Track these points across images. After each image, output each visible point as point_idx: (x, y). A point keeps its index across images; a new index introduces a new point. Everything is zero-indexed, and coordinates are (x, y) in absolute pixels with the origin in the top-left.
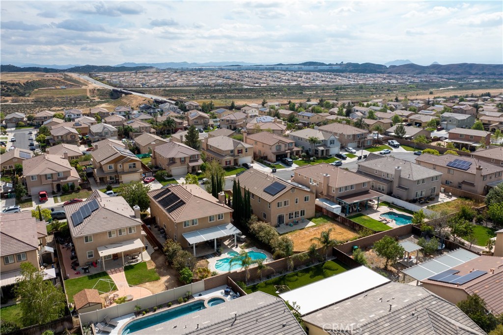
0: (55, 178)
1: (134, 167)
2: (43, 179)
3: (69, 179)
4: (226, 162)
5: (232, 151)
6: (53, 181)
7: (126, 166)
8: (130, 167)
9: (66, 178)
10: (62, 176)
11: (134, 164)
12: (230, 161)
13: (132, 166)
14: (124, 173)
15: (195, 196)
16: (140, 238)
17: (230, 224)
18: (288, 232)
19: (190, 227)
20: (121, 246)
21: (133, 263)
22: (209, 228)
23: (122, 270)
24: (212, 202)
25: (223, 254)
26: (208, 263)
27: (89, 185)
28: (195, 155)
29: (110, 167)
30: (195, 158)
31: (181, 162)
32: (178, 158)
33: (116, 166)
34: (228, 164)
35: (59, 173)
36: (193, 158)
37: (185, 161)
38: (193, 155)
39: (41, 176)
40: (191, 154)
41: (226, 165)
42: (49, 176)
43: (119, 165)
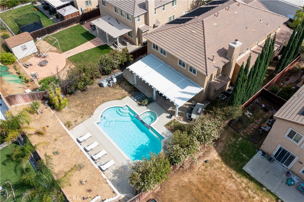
15: (203, 22)
16: (134, 30)
17: (202, 89)
18: (259, 179)
19: (158, 53)
20: (113, 26)
21: (112, 47)
22: (177, 71)
23: (99, 45)
24: (206, 44)
25: (145, 107)
26: (120, 99)
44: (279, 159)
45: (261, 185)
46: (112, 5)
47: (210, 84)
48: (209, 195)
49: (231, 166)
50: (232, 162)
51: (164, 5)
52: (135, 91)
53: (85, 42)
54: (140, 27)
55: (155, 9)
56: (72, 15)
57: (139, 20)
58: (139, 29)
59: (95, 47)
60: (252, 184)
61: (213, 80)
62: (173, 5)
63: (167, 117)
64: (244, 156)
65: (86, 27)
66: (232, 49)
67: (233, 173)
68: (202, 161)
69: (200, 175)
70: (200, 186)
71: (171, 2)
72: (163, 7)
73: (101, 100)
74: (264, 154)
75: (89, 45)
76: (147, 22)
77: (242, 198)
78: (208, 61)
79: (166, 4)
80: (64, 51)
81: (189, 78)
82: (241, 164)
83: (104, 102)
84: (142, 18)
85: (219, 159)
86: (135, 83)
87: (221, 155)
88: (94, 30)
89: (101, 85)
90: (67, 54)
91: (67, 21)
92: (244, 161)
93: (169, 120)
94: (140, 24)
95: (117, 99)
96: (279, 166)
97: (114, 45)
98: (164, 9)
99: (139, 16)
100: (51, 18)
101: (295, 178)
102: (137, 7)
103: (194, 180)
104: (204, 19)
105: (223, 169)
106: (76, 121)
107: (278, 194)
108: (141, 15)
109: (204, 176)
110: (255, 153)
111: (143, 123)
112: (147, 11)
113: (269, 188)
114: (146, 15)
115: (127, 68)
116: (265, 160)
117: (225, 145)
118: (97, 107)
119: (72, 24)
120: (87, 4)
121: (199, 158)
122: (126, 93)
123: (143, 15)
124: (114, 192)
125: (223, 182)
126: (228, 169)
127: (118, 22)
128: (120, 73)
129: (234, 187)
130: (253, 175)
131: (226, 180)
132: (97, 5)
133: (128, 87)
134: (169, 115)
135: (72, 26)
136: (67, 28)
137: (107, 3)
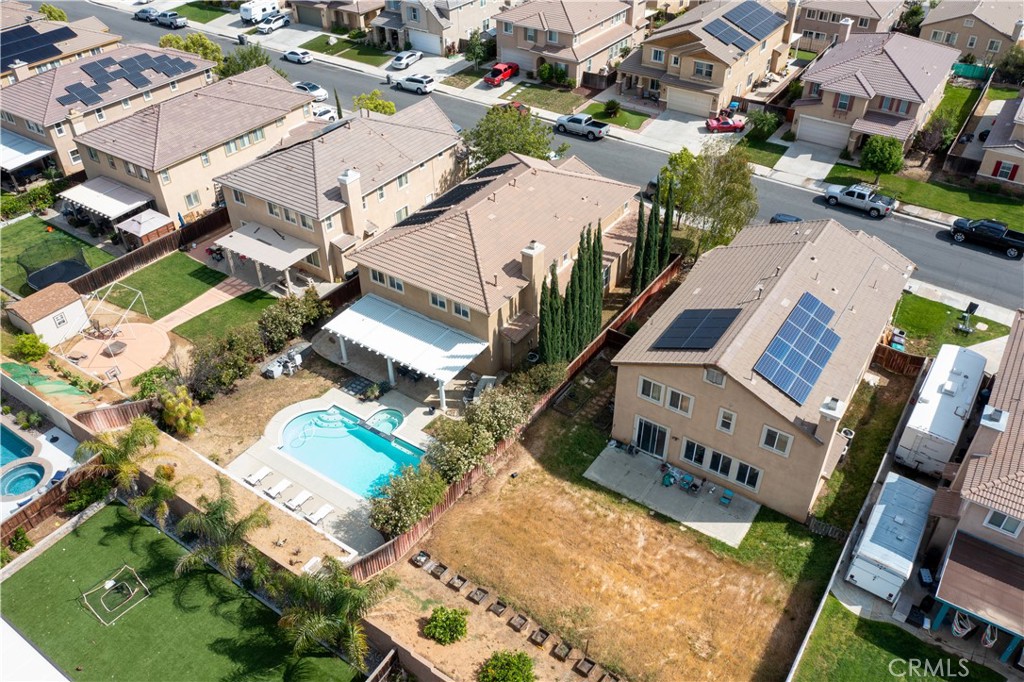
0: (541, 42)
1: (709, 74)
2: (521, 34)
3: (563, 54)
4: (999, 164)
6: (535, 48)
7: (687, 67)
8: (699, 72)
9: (557, 49)
10: (555, 42)
11: (711, 67)
12: (1016, 168)
13: (705, 70)
14: (677, 82)
15: (467, 215)
16: (321, 248)
17: (486, 345)
18: (613, 487)
19: (386, 289)
20: (270, 244)
21: (274, 293)
22: (431, 318)
23: (240, 293)
24: (478, 257)
25: (375, 403)
26: (316, 396)
27: (604, 84)
28: (900, 101)
29: (657, 55)
30: (897, 110)
31: (835, 106)
32: (830, 93)
33: (667, 57)
34: (1004, 175)
35: (551, 32)
36: (890, 109)
37: (850, 109)
38: (893, 100)
39: (517, 28)
40: (889, 92)
41: (995, 174)
42: (531, 33)
43: (673, 56)
44: (645, 447)
45: (618, 496)
46: (260, 201)
47: (500, 336)
48: (526, 527)
49: (561, 476)
50: (562, 468)
51: (381, 188)
52: (346, 377)
53: (205, 290)
54: (333, 241)
55: (363, 198)
56: (157, 232)
57: (330, 225)
58: (332, 245)
59: (232, 297)
60: (601, 497)
61: (505, 325)
62: (401, 185)
63: (425, 413)
64: (585, 455)
65: (196, 256)
66: (528, 258)
67: (566, 485)
68: (505, 477)
69: (506, 499)
70: (507, 517)
71: (395, 179)
72: (379, 192)
73: (275, 403)
74: (620, 444)
75: (215, 297)
76: (348, 229)
77: (585, 521)
78: (486, 287)
79: (386, 185)
80: (156, 317)
81: (458, 328)
82: (580, 470)
83: (281, 407)
84: (337, 221)
85: (539, 467)
86: (345, 360)
87: (540, 460)
88: (218, 261)
89: (267, 375)
90: (167, 321)
91: (150, 247)
92: (585, 464)
93: (430, 419)
94: (333, 234)
95: (309, 398)
96: (648, 459)
97: (276, 288)
98: (382, 196)
99: (329, 218)
100: (99, 246)
101: (675, 472)
102: (322, 199)
103: (496, 508)
104: (469, 211)
105: (546, 483)
106: (230, 451)
107: (647, 503)
108: (334, 215)
109: (513, 499)
110: (604, 446)
111: (377, 432)
112: (347, 203)
113: (631, 497)
114: (345, 214)
115: (323, 328)
116: (623, 455)
117: (547, 444)
118: (268, 418)
119: (161, 254)
120: (190, 202)
121: (500, 472)
122: (329, 382)
123: (339, 215)
124: (343, 551)
125: (549, 503)
126: (556, 480)
127: (280, 233)
128: (305, 345)
129: (569, 506)
130: (602, 482)
131: (554, 499)
132: (214, 201)
133: (329, 371)
134: (427, 409)
135: (160, 258)
136: (150, 263)
137: (250, 196)
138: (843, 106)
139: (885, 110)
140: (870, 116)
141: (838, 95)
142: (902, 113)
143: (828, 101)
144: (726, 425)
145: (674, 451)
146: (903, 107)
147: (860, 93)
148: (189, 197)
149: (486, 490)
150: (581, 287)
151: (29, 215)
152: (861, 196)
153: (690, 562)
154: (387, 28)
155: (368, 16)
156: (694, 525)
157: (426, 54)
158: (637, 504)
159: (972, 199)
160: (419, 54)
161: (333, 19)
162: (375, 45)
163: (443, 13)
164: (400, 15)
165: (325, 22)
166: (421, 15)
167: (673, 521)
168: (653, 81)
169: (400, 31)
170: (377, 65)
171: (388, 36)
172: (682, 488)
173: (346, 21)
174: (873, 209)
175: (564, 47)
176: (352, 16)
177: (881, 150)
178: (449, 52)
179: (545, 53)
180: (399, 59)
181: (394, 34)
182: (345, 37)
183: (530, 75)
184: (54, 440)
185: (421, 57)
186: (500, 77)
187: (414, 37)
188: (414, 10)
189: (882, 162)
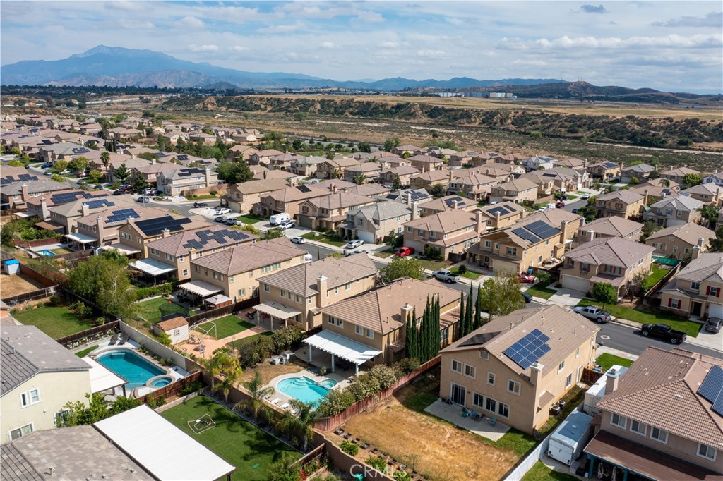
0: (427, 236)
1: (515, 253)
2: (417, 232)
3: (438, 243)
4: (670, 300)
5: (696, 285)
6: (423, 239)
7: (503, 249)
8: (509, 252)
9: (435, 240)
10: (435, 237)
11: (515, 249)
12: (680, 302)
13: (512, 251)
14: (498, 257)
15: (377, 293)
16: (304, 312)
17: (381, 352)
18: (437, 415)
19: (335, 326)
20: (279, 309)
23: (261, 332)
25: (324, 377)
26: (295, 372)
27: (460, 259)
28: (615, 267)
29: (488, 244)
30: (614, 272)
31: (581, 269)
32: (578, 262)
33: (493, 245)
34: (674, 306)
35: (432, 232)
36: (611, 271)
37: (589, 271)
38: (611, 267)
39: (414, 229)
40: (609, 263)
41: (669, 305)
42: (422, 232)
43: (496, 244)
44: (456, 401)
45: (439, 419)
46: (277, 289)
47: (388, 349)
48: (392, 425)
49: (412, 409)
50: (413, 407)
51: (336, 288)
52: (310, 367)
53: (244, 330)
54: (311, 309)
55: (327, 291)
56: (224, 303)
57: (310, 301)
58: (309, 311)
59: (257, 334)
60: (431, 418)
61: (391, 344)
62: (346, 288)
63: (348, 382)
64: (425, 403)
65: (241, 316)
66: (404, 312)
67: (414, 413)
68: (384, 407)
69: (383, 415)
70: (383, 421)
71: (343, 285)
72: (335, 290)
73: (275, 373)
74: (443, 400)
75: (248, 333)
76: (318, 304)
77: (422, 426)
78: (383, 323)
79: (339, 286)
80: (219, 338)
81: (367, 344)
82: (422, 408)
83: (278, 375)
84: (313, 299)
85: (401, 405)
86: (311, 360)
87: (402, 403)
89: (273, 363)
90: (225, 340)
91: (219, 310)
92: (425, 406)
93: (349, 384)
94: (311, 306)
95: (292, 373)
96: (457, 406)
98: (336, 292)
99: (310, 297)
102: (308, 288)
103: (379, 418)
105: (404, 411)
107: (454, 422)
108: (312, 296)
109: (387, 415)
110: (435, 400)
112: (320, 291)
113: (446, 420)
114: (318, 296)
117: (407, 397)
118: (271, 379)
119: (224, 314)
120: (240, 294)
121: (382, 405)
122: (302, 368)
123: (315, 297)
125: (404, 418)
126: (409, 411)
127: (285, 306)
128: (292, 354)
129: (414, 420)
130: (432, 413)
131: (407, 417)
132: (251, 295)
133: (303, 364)
135: (223, 316)
136: (218, 318)
137: (272, 287)
138: (585, 269)
139: (608, 272)
140: (599, 275)
141: (581, 264)
142: (617, 274)
143: (577, 267)
144: (491, 381)
145: (469, 400)
146: (617, 271)
147: (593, 262)
148: (240, 291)
149: (374, 411)
150: (428, 324)
151: (160, 296)
152: (592, 311)
153: (471, 444)
154: (346, 229)
155: (336, 223)
156: (475, 432)
157: (366, 242)
158: (449, 422)
159: (657, 317)
160: (362, 242)
161: (318, 225)
162: (339, 237)
163: (376, 222)
164: (354, 223)
165: (314, 226)
166: (365, 222)
167: (464, 429)
168: (486, 257)
169: (353, 230)
170: (339, 246)
171: (346, 232)
172: (472, 418)
173: (325, 226)
174: (599, 318)
175: (439, 240)
176: (329, 223)
177: (603, 289)
178: (378, 242)
179: (429, 242)
180: (351, 243)
181: (350, 232)
182: (324, 233)
183: (420, 253)
184: (176, 370)
185: (363, 243)
186: (404, 253)
187: (360, 234)
188: (361, 220)
189: (604, 296)
